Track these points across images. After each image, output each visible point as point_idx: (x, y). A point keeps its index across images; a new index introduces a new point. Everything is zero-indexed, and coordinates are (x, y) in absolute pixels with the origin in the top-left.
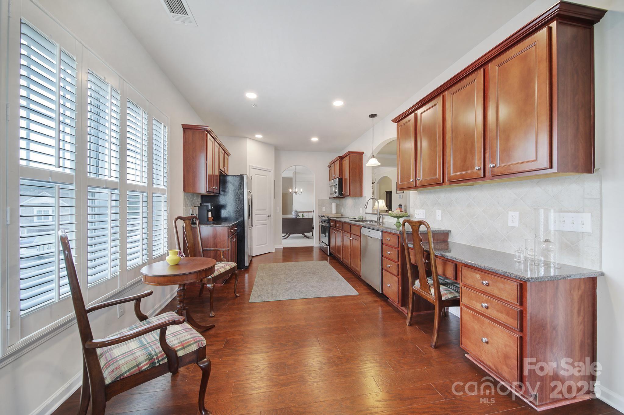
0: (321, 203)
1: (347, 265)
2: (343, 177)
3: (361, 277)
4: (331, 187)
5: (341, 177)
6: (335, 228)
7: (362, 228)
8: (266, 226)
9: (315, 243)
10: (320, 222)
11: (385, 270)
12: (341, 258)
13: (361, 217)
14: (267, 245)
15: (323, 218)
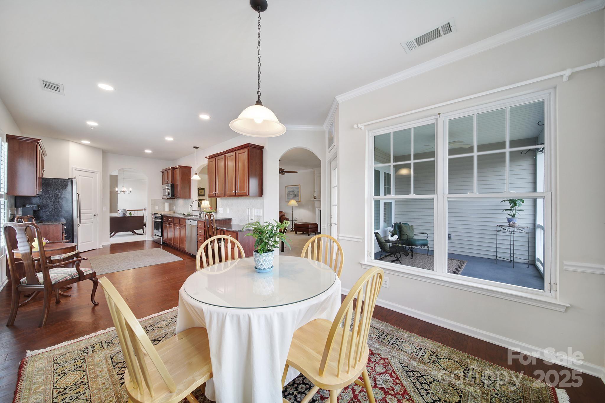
0: (154, 203)
1: (177, 247)
2: (175, 184)
3: (186, 252)
4: (163, 189)
5: (173, 183)
6: (168, 222)
7: (188, 220)
8: (91, 224)
9: (148, 237)
10: (153, 218)
11: (198, 242)
12: (172, 244)
13: (189, 214)
14: (93, 242)
15: (156, 215)
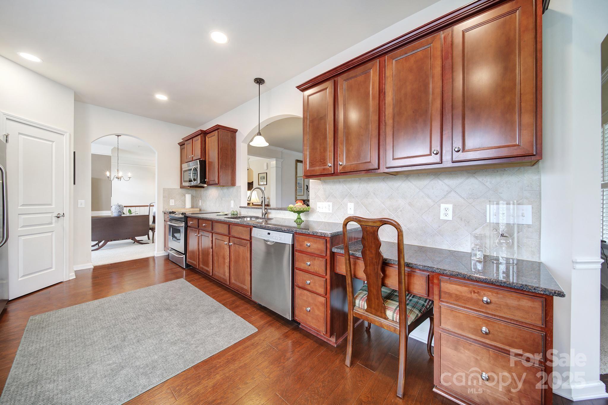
0: (167, 194)
1: (223, 281)
2: (207, 160)
3: (251, 298)
4: (184, 171)
5: (204, 160)
6: (198, 229)
7: (254, 229)
9: (158, 251)
10: (167, 220)
11: (299, 287)
12: (209, 272)
13: (236, 213)
14: (54, 269)
15: (172, 215)
